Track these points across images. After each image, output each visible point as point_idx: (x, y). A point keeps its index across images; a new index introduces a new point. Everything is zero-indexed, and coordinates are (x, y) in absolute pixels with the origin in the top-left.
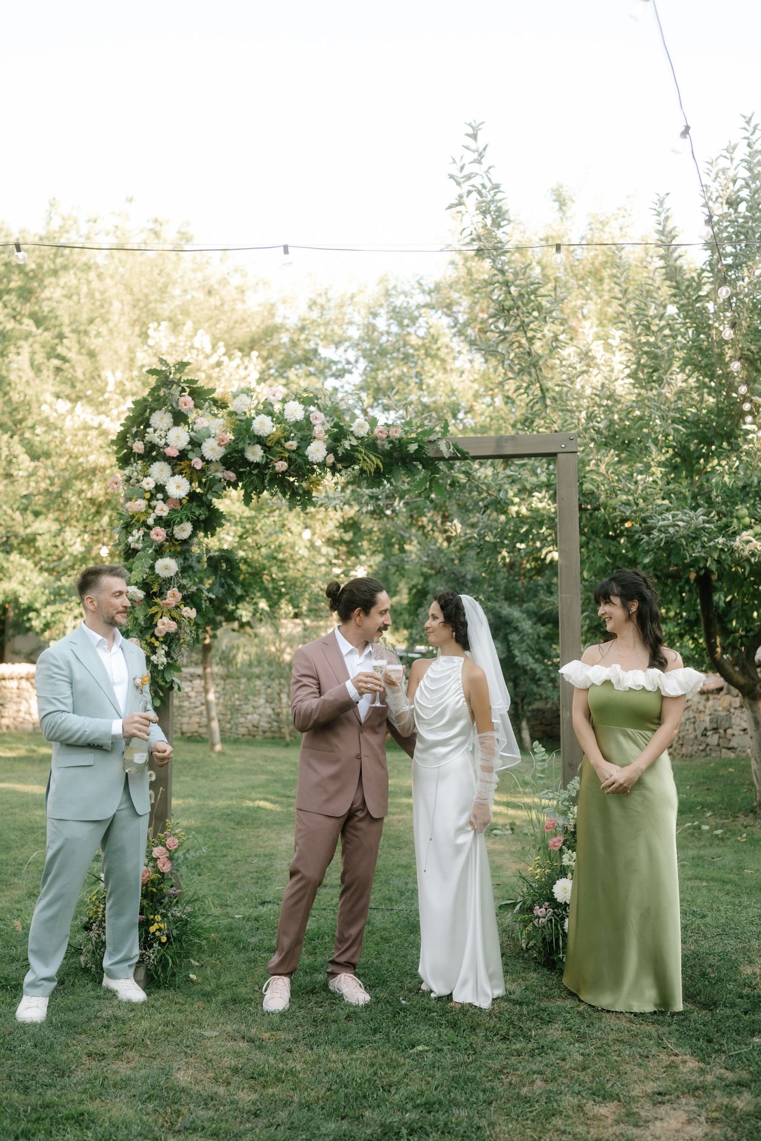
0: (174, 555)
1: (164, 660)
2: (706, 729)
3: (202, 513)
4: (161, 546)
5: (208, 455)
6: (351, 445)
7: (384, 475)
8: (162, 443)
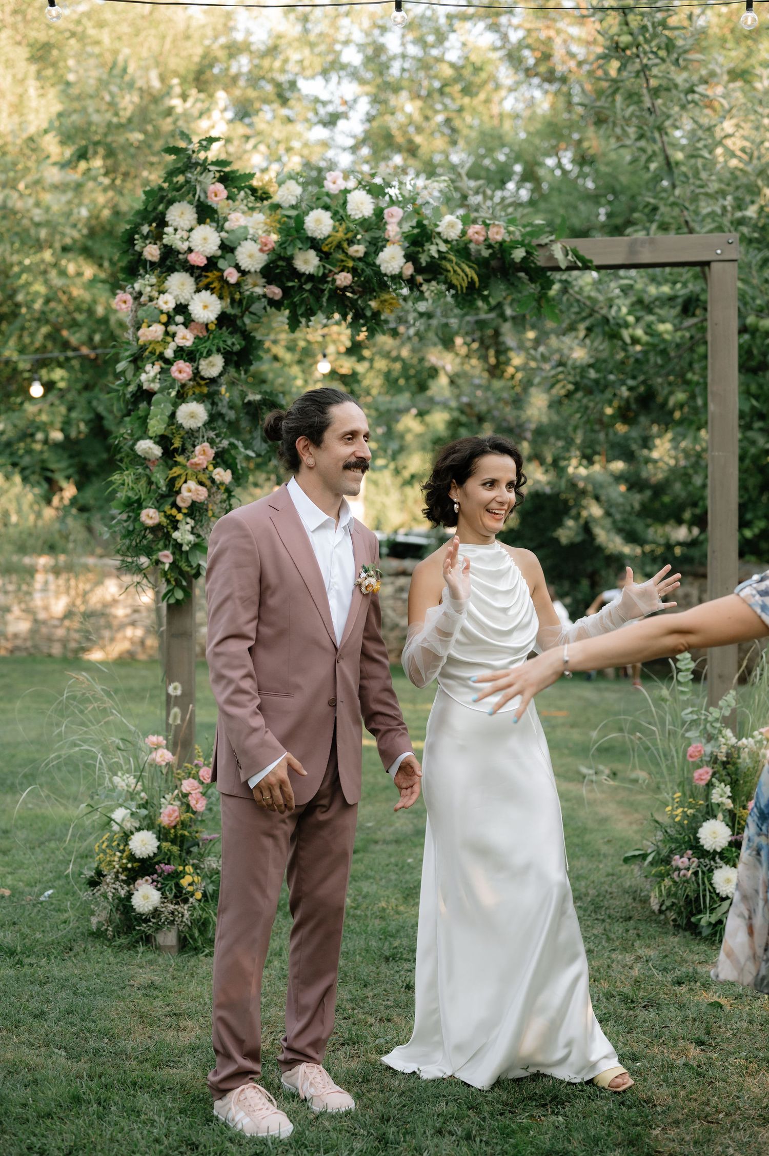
0: (201, 399)
1: (191, 538)
3: (235, 342)
4: (183, 386)
5: (245, 264)
6: (439, 252)
7: (479, 292)
8: (184, 247)
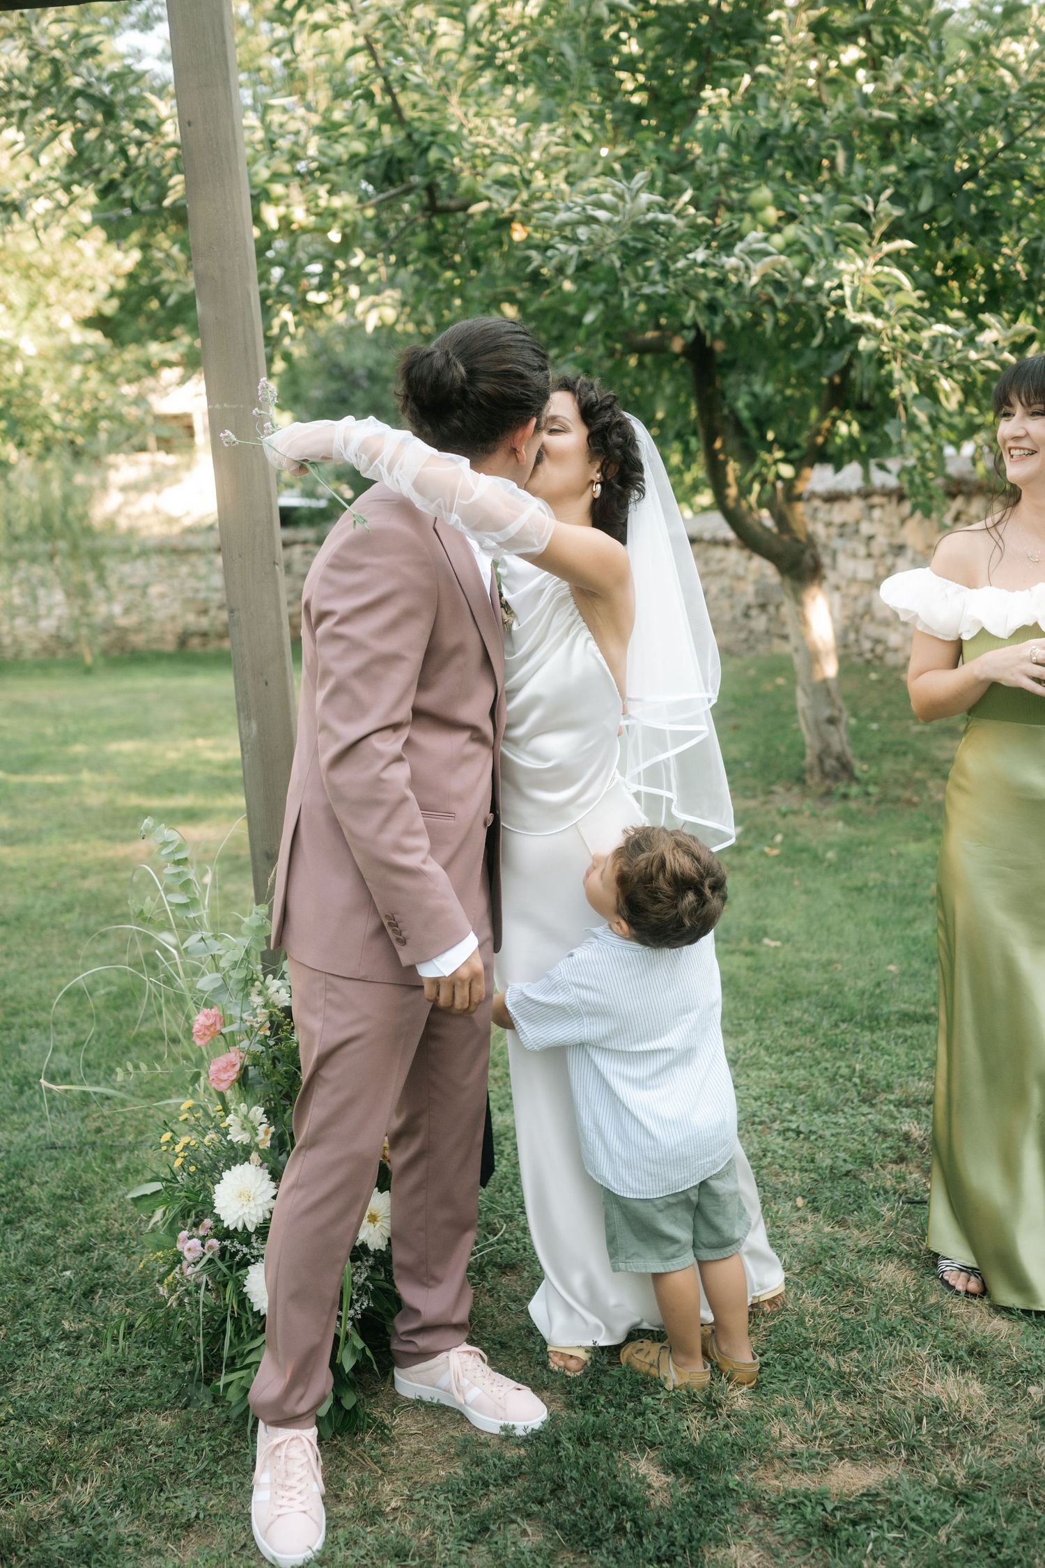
2: (749, 607)
